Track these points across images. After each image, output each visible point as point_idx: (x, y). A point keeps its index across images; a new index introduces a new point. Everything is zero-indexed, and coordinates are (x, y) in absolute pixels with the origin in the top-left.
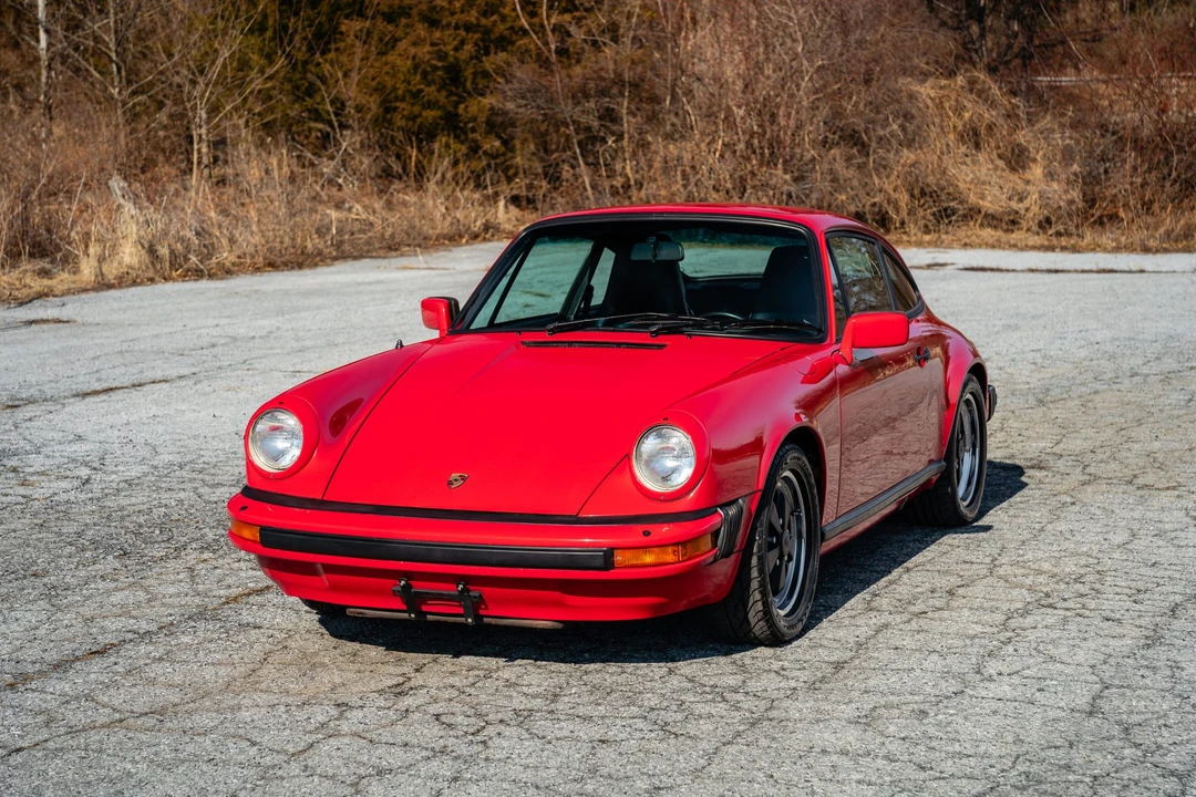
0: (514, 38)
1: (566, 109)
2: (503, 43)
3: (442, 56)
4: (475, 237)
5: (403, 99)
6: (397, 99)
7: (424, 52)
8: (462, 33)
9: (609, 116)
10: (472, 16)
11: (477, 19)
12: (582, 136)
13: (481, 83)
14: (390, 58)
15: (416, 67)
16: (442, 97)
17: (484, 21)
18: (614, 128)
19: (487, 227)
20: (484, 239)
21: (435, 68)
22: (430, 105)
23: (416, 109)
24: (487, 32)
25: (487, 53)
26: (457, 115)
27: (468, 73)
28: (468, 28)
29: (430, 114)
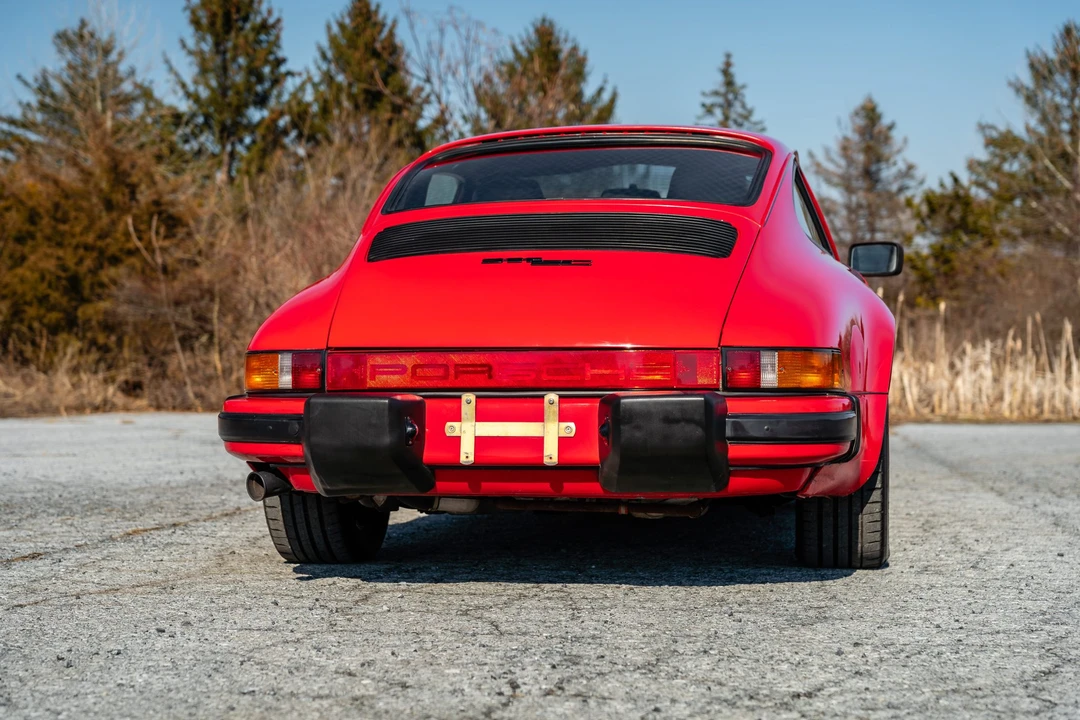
0: (124, 257)
1: (169, 312)
2: (115, 261)
3: (64, 269)
4: (96, 409)
5: (30, 304)
6: (26, 303)
7: (50, 265)
8: (81, 251)
9: (202, 319)
10: (90, 238)
11: (95, 241)
12: (181, 333)
13: (99, 290)
14: (19, 271)
15: (43, 278)
16: (64, 301)
17: (100, 243)
18: (208, 327)
19: (105, 401)
20: (105, 411)
21: (59, 278)
22: (52, 308)
23: (42, 311)
24: (102, 252)
25: (101, 267)
26: (76, 317)
27: (86, 283)
28: (87, 248)
29: (54, 316)
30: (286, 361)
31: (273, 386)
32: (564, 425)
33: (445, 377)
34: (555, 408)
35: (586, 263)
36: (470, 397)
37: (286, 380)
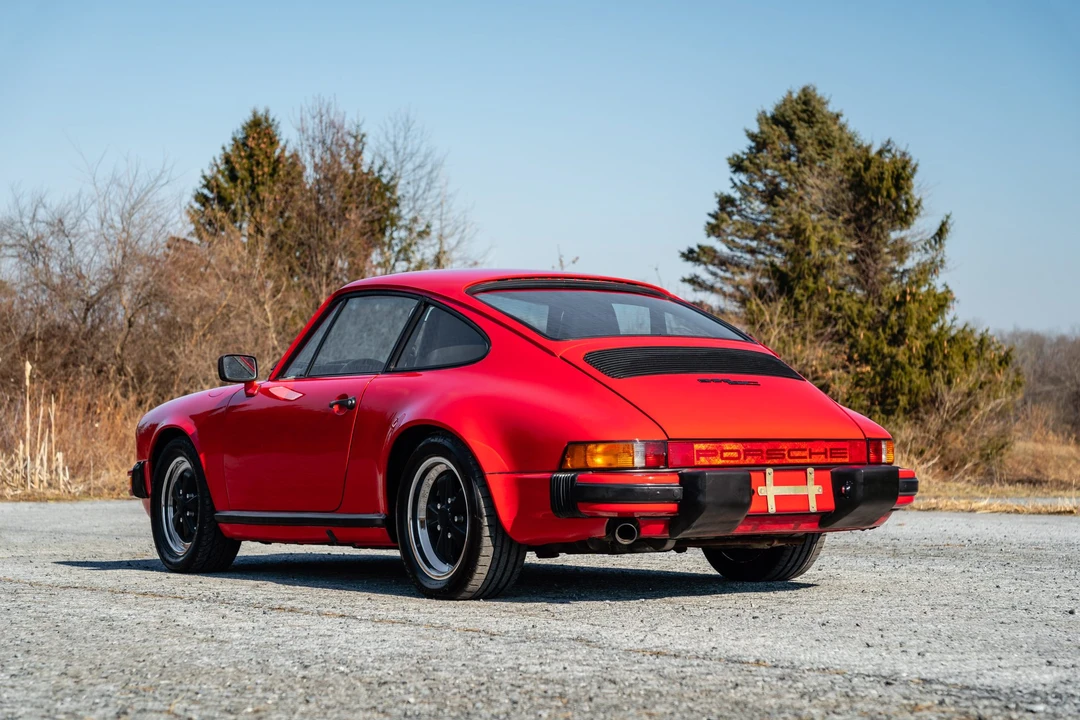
30: (639, 448)
31: (631, 465)
32: (818, 487)
33: (738, 458)
34: (813, 476)
35: (756, 384)
36: (769, 470)
37: (639, 461)
